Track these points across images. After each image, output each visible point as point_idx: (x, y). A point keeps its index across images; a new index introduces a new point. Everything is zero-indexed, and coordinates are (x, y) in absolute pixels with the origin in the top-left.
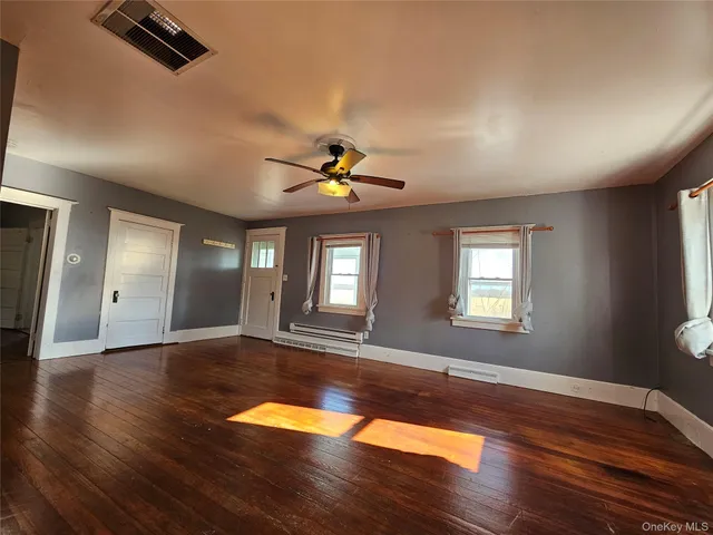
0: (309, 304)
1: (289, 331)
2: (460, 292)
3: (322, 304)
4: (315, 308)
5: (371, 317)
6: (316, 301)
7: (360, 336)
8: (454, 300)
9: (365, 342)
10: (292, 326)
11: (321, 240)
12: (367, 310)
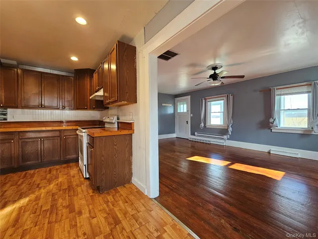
0: (202, 125)
1: (195, 135)
2: (276, 116)
3: (208, 125)
4: (205, 126)
5: (230, 129)
6: (205, 124)
7: (225, 137)
8: (273, 120)
9: (228, 139)
10: (196, 133)
11: (206, 99)
12: (228, 126)
